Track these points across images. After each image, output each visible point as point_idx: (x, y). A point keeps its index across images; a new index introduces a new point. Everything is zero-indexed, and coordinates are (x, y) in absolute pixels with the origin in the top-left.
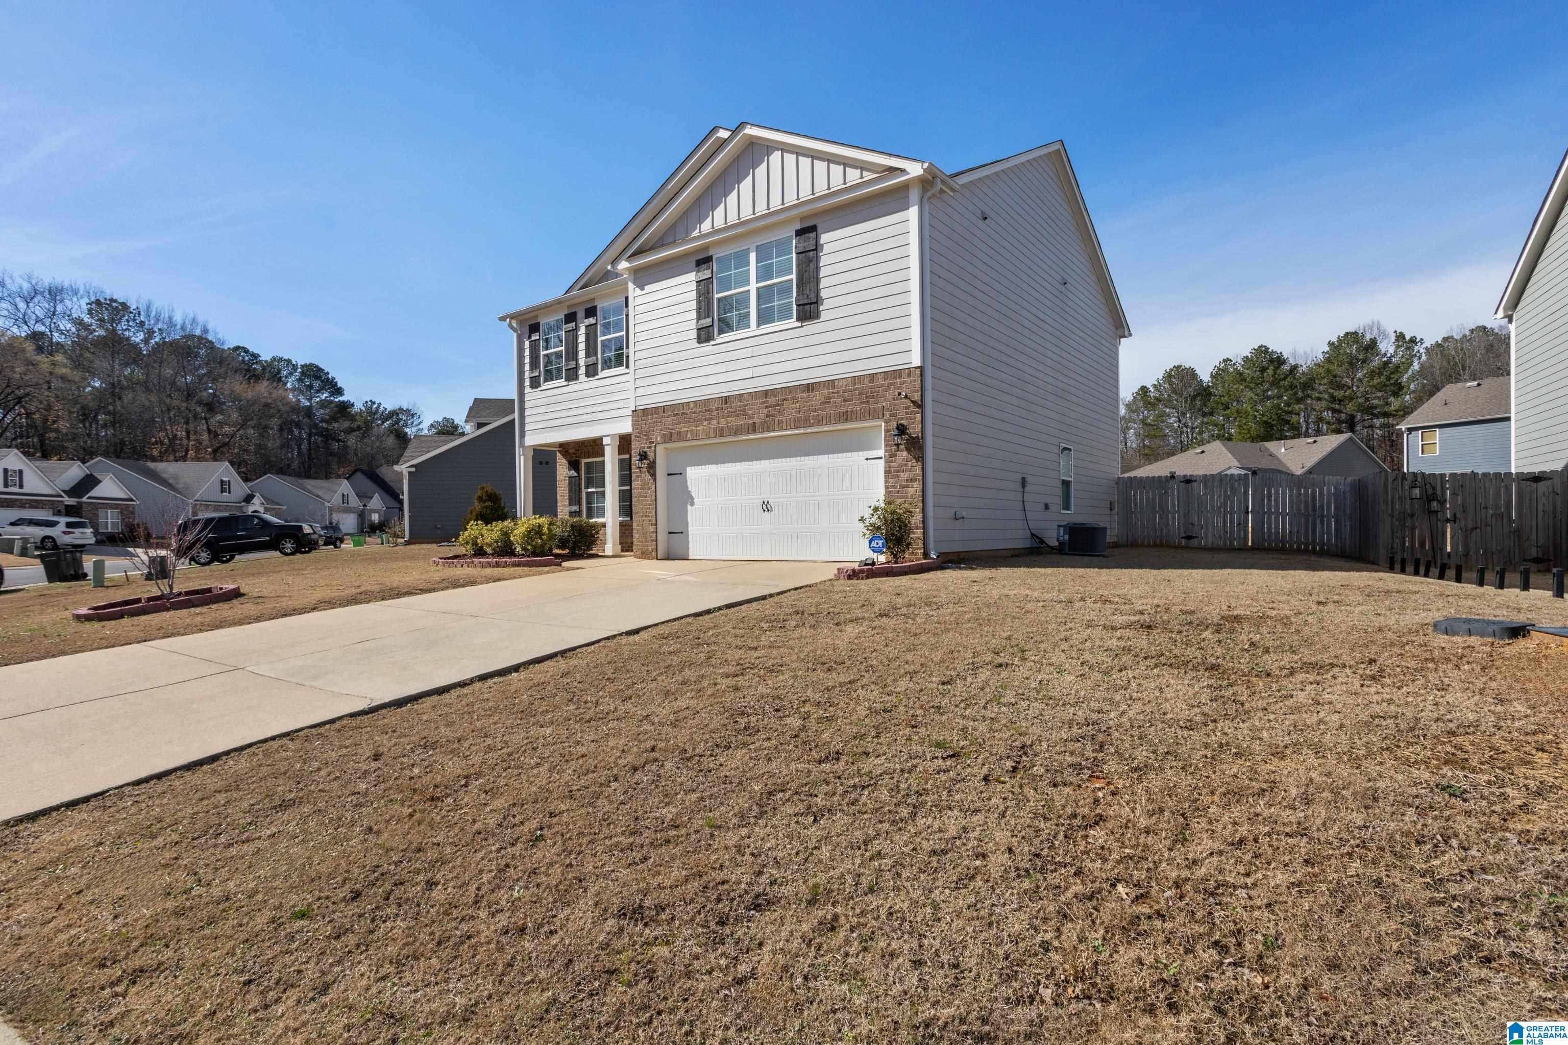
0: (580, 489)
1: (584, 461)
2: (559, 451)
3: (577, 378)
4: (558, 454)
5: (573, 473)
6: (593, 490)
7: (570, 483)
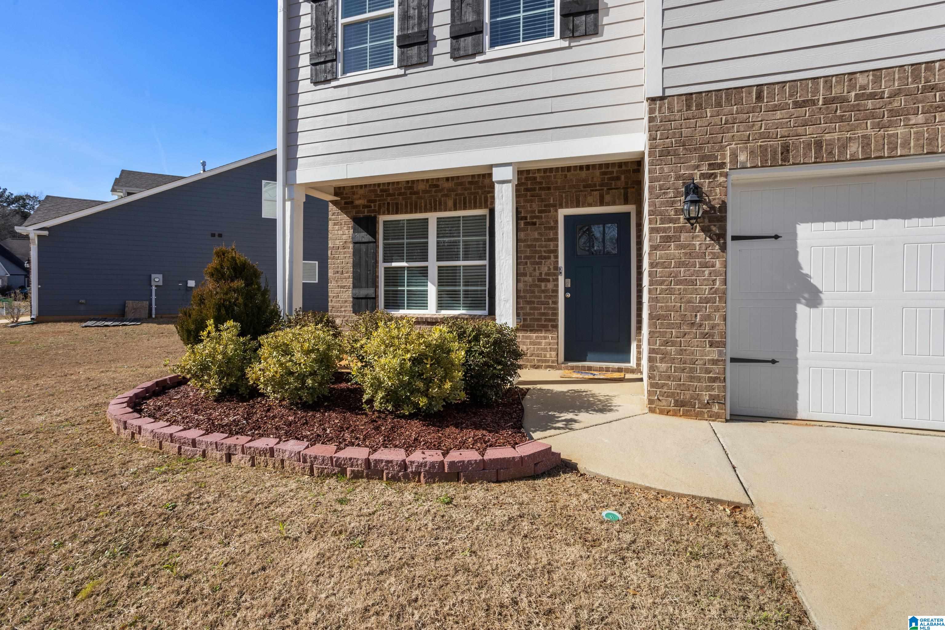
0: (376, 262)
1: (382, 218)
2: (334, 203)
3: (428, 61)
4: (331, 207)
5: (364, 236)
6: (404, 264)
7: (356, 253)
